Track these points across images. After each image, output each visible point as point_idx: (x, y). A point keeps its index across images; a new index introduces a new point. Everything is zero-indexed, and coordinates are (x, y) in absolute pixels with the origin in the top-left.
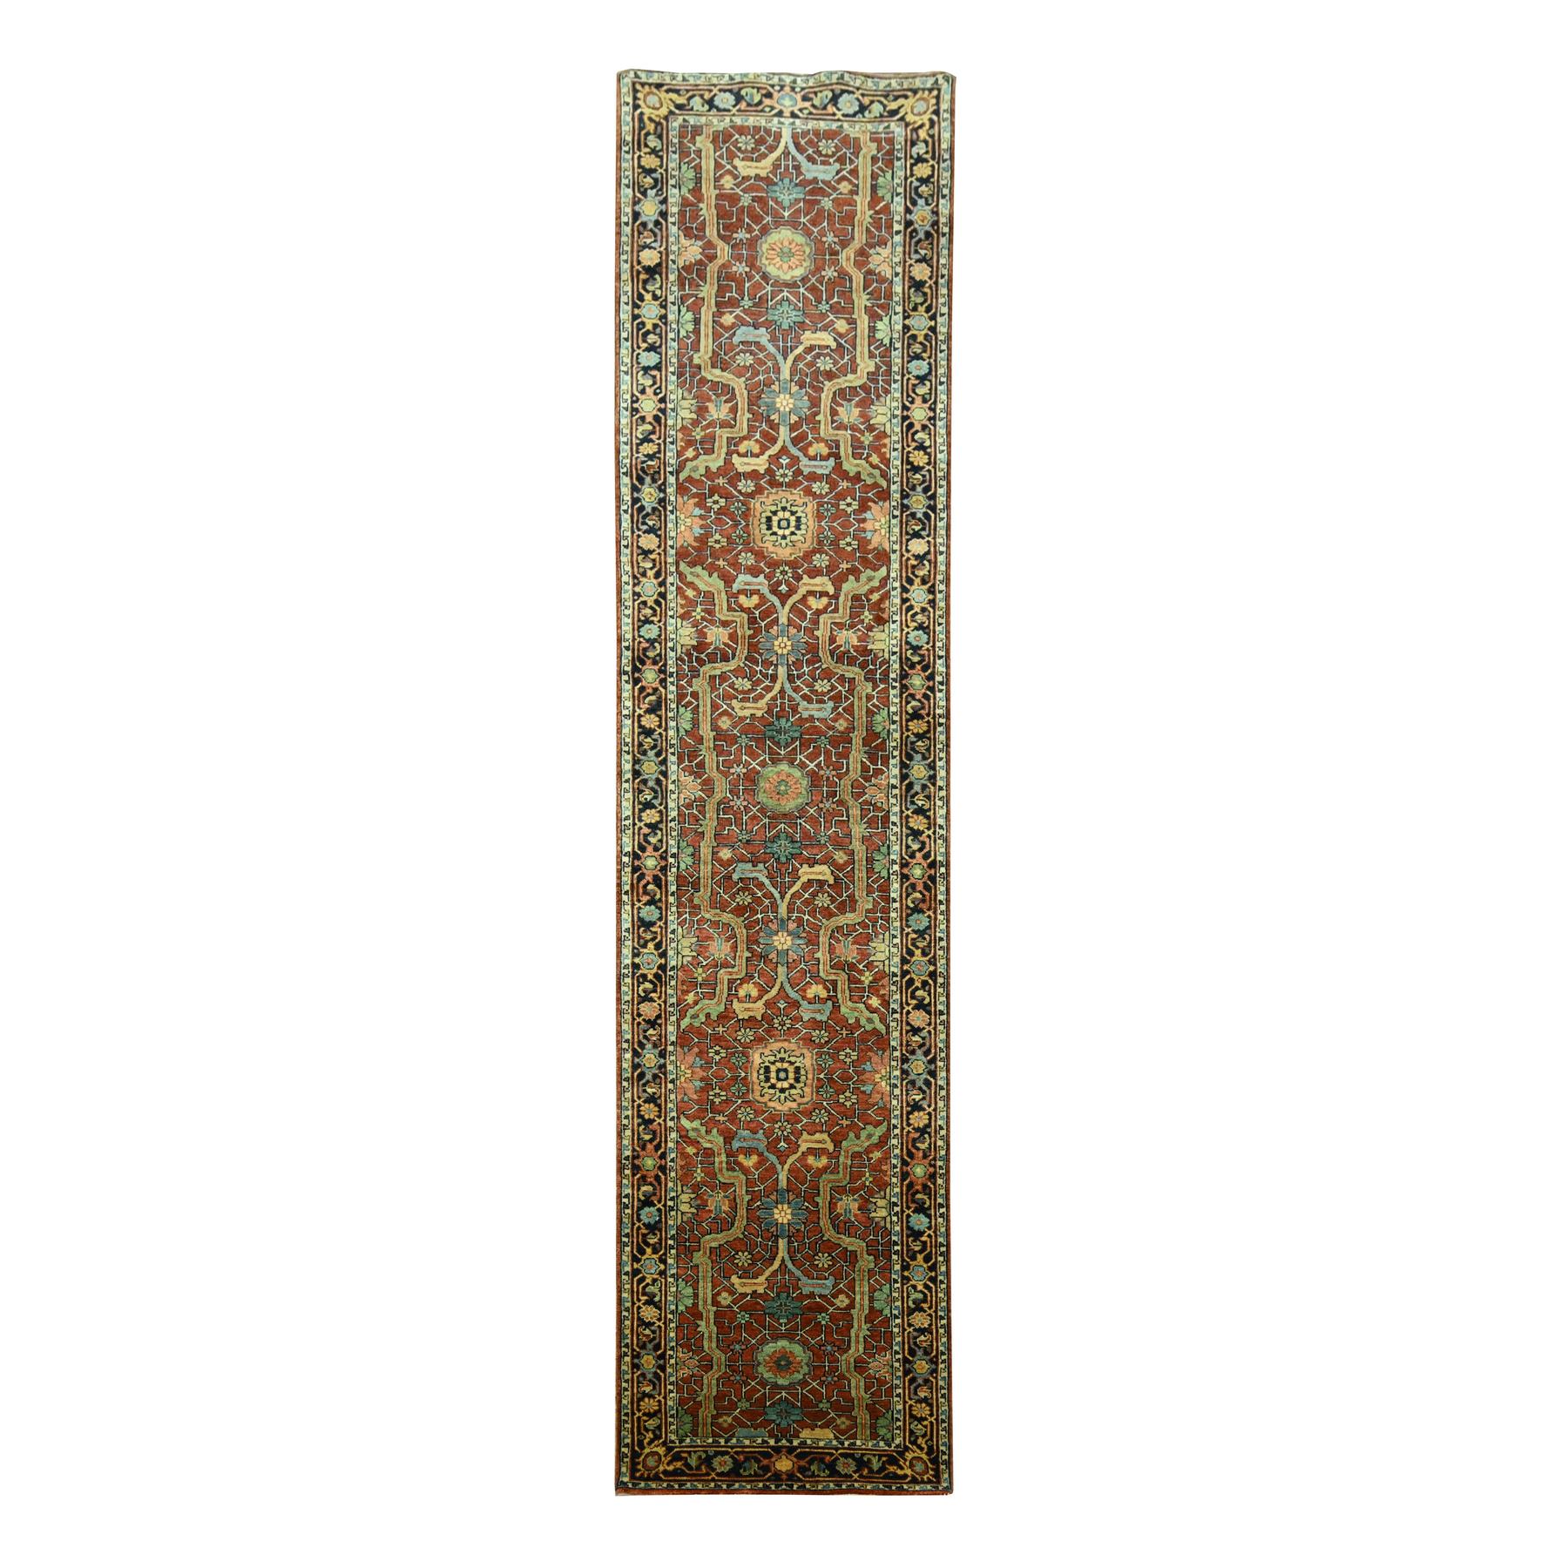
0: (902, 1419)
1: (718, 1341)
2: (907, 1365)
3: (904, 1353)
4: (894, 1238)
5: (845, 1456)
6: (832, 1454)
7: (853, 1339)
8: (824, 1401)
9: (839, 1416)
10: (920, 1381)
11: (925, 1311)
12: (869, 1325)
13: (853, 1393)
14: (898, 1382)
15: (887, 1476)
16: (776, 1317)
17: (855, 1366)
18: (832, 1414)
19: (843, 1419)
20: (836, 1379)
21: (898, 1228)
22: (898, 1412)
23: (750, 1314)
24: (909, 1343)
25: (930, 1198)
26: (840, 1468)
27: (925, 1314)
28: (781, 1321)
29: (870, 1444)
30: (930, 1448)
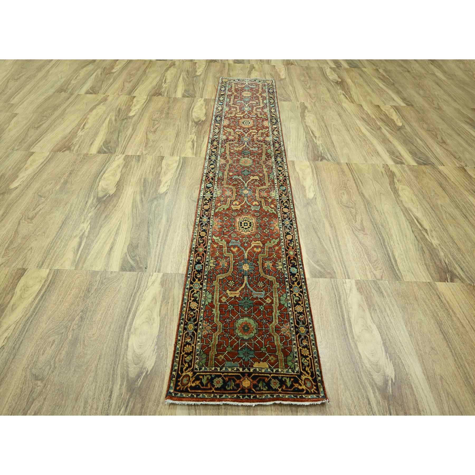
0: (297, 357)
1: (220, 318)
2: (296, 329)
3: (294, 323)
4: (286, 276)
5: (274, 377)
6: (268, 377)
7: (274, 317)
8: (264, 347)
9: (270, 355)
10: (303, 337)
11: (300, 305)
12: (280, 311)
13: (275, 342)
14: (293, 337)
15: (294, 390)
16: (243, 307)
17: (275, 330)
18: (267, 354)
19: (272, 357)
20: (268, 336)
21: (286, 273)
22: (296, 353)
23: (234, 306)
24: (296, 318)
25: (296, 262)
26: (272, 385)
27: (300, 306)
28: (245, 309)
29: (285, 371)
30: (312, 373)
